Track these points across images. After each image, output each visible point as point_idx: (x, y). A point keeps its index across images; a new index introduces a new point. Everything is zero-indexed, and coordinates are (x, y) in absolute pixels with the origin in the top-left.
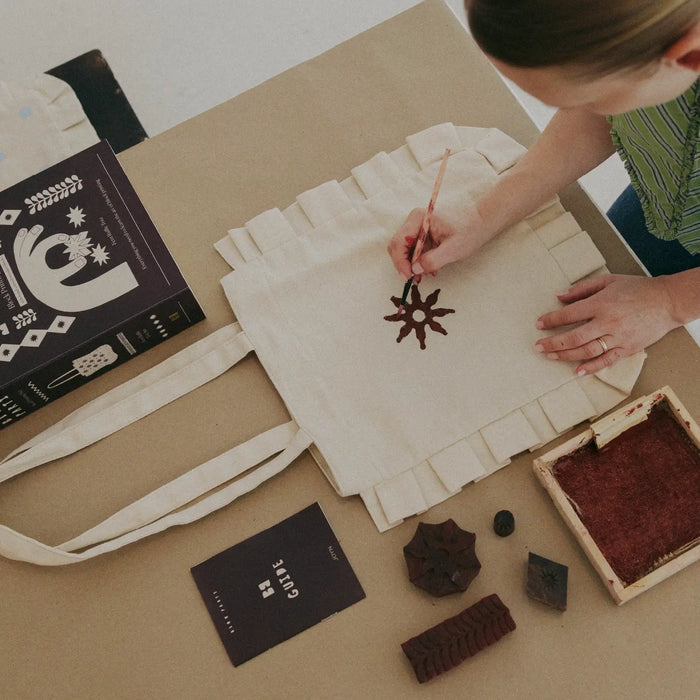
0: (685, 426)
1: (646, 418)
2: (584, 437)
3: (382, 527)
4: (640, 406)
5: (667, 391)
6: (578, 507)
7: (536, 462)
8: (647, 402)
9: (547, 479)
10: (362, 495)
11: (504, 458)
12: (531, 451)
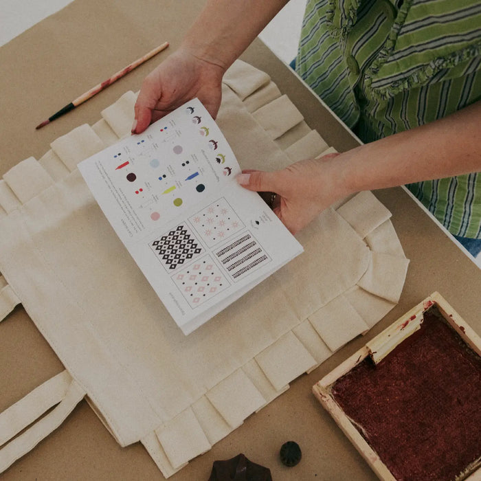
0: (460, 332)
1: (419, 328)
2: (360, 355)
3: (167, 472)
4: (413, 318)
5: (436, 297)
6: (364, 430)
7: (315, 387)
8: (419, 311)
9: (328, 404)
10: (143, 442)
11: (282, 385)
12: (308, 373)
